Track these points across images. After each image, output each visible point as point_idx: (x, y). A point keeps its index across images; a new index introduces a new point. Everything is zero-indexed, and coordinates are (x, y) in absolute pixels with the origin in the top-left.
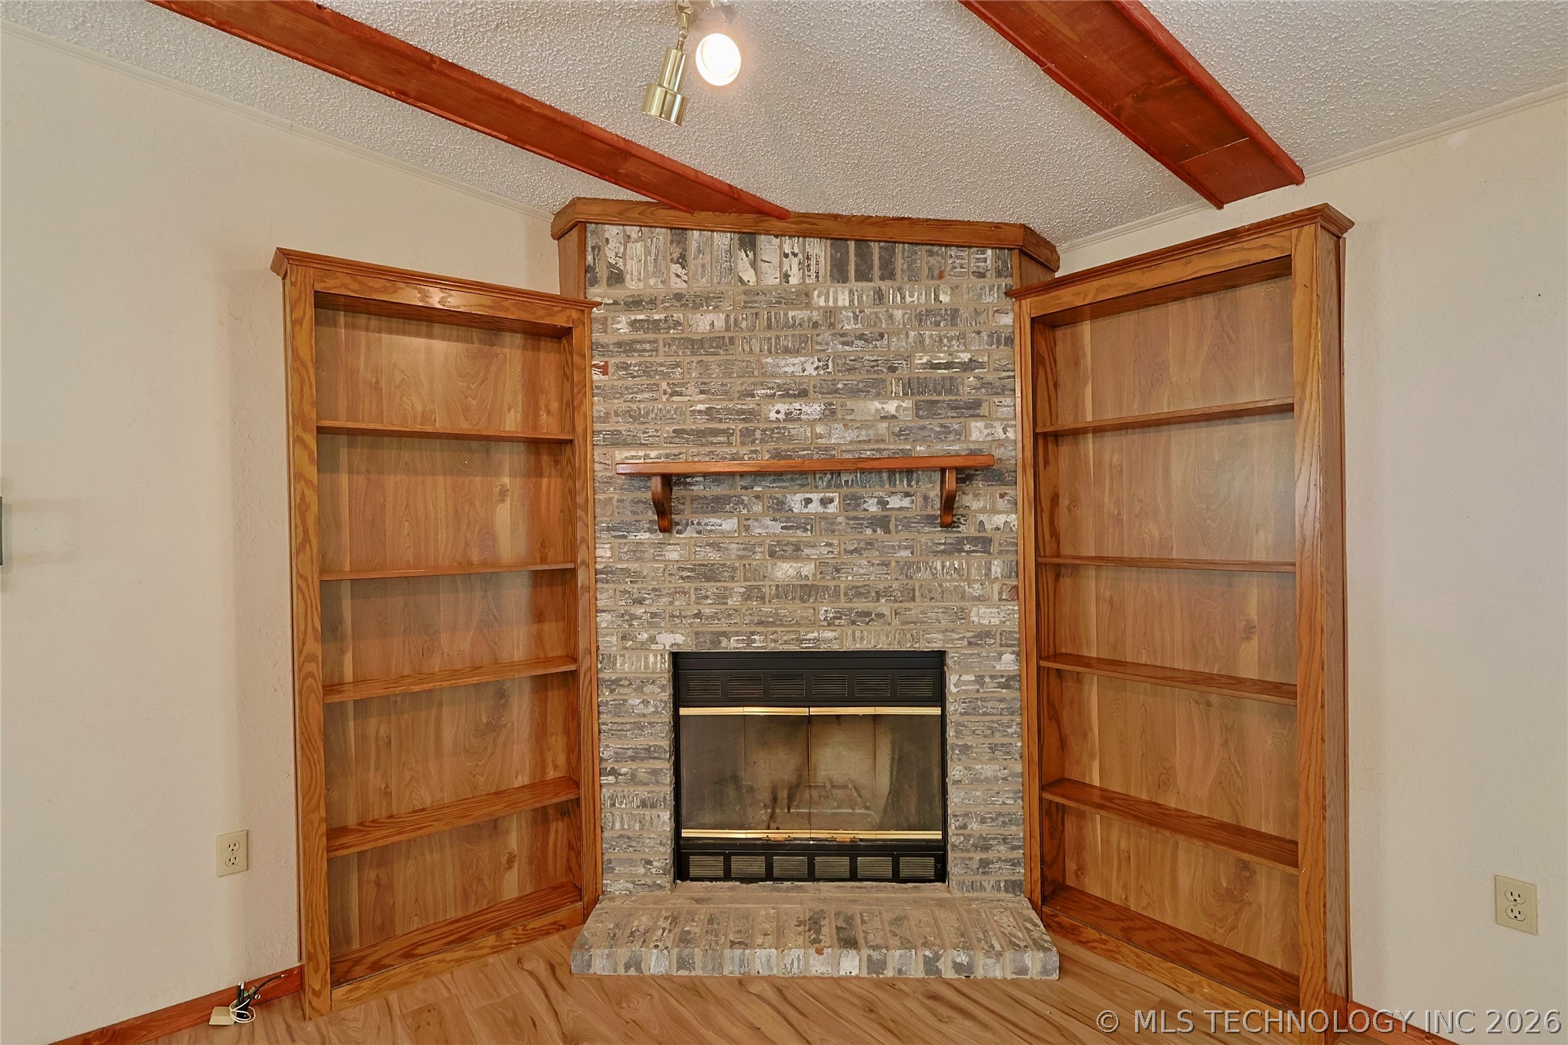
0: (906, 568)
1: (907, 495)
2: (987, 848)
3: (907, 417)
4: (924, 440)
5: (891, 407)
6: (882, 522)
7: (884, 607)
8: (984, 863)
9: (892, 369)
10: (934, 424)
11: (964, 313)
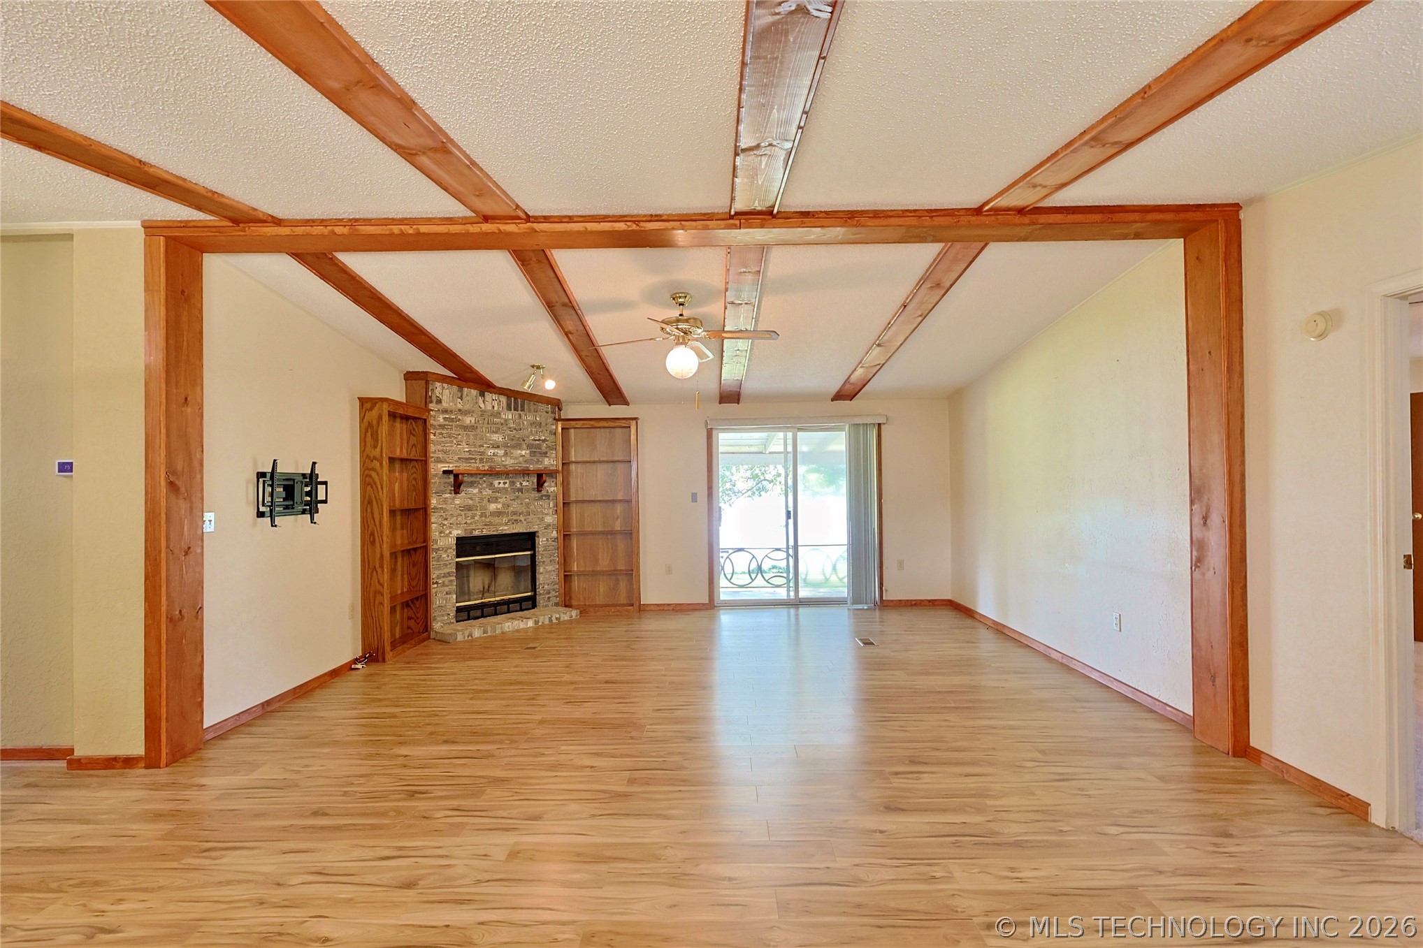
0: (527, 505)
1: (528, 481)
2: (549, 593)
3: (528, 456)
4: (532, 464)
5: (523, 453)
6: (520, 490)
7: (522, 518)
8: (549, 598)
9: (524, 440)
10: (535, 459)
11: (543, 424)
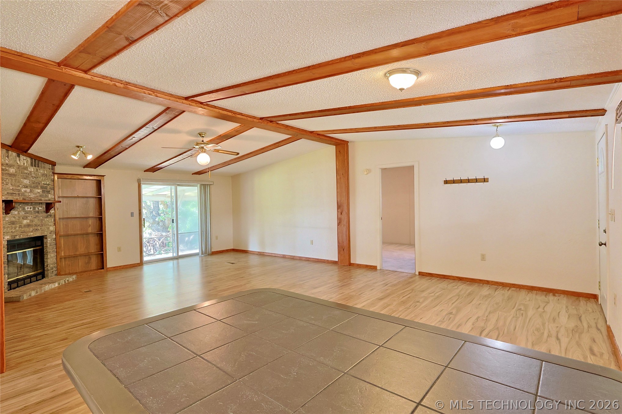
0: (42, 220)
1: (41, 207)
2: (52, 269)
3: (41, 193)
4: (43, 197)
5: (39, 191)
6: (38, 212)
7: (39, 228)
8: (52, 272)
9: (39, 184)
10: (44, 194)
11: (48, 175)
